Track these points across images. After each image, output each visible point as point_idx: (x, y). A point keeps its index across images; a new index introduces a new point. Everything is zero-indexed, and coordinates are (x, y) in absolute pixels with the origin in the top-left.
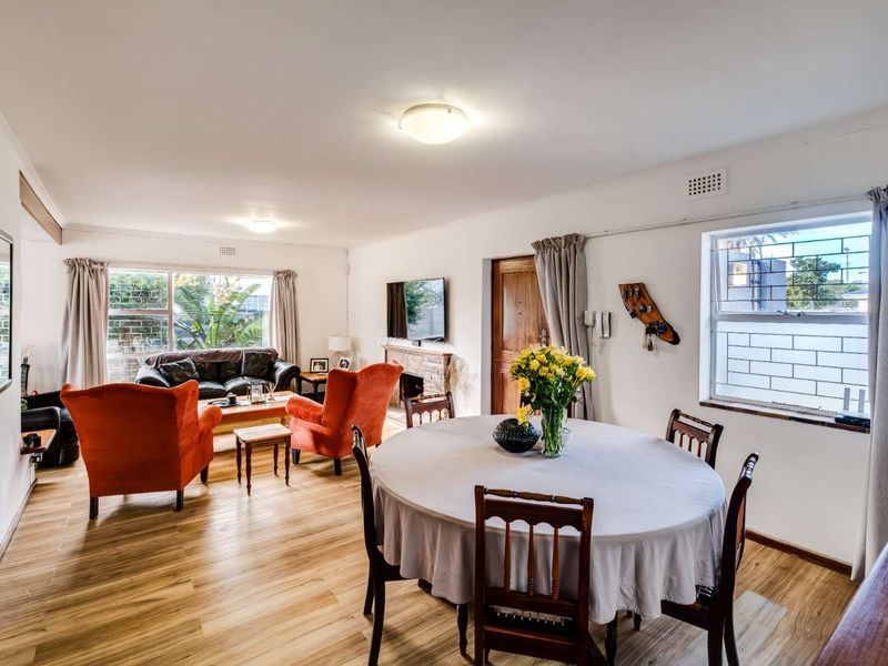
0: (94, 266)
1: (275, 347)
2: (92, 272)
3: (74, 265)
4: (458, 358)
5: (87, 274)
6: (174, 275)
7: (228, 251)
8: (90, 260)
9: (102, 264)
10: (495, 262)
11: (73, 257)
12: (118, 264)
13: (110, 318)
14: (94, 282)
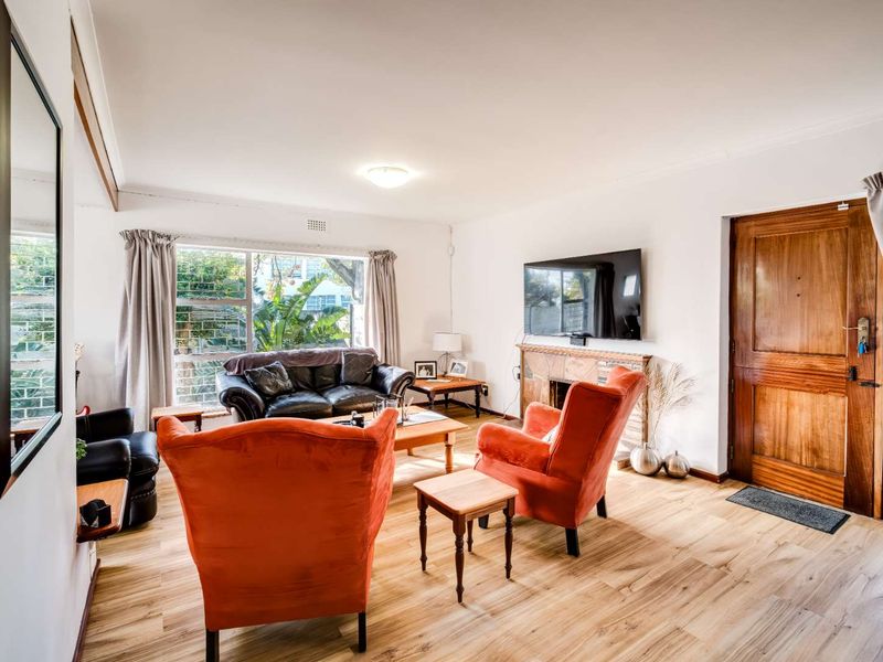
0: (159, 241)
1: (371, 346)
2: (157, 248)
3: (134, 238)
4: (664, 361)
5: (149, 250)
6: (254, 255)
7: (316, 225)
8: (154, 233)
9: (169, 238)
10: (734, 222)
11: (131, 228)
12: (188, 238)
13: (178, 309)
14: (159, 262)
